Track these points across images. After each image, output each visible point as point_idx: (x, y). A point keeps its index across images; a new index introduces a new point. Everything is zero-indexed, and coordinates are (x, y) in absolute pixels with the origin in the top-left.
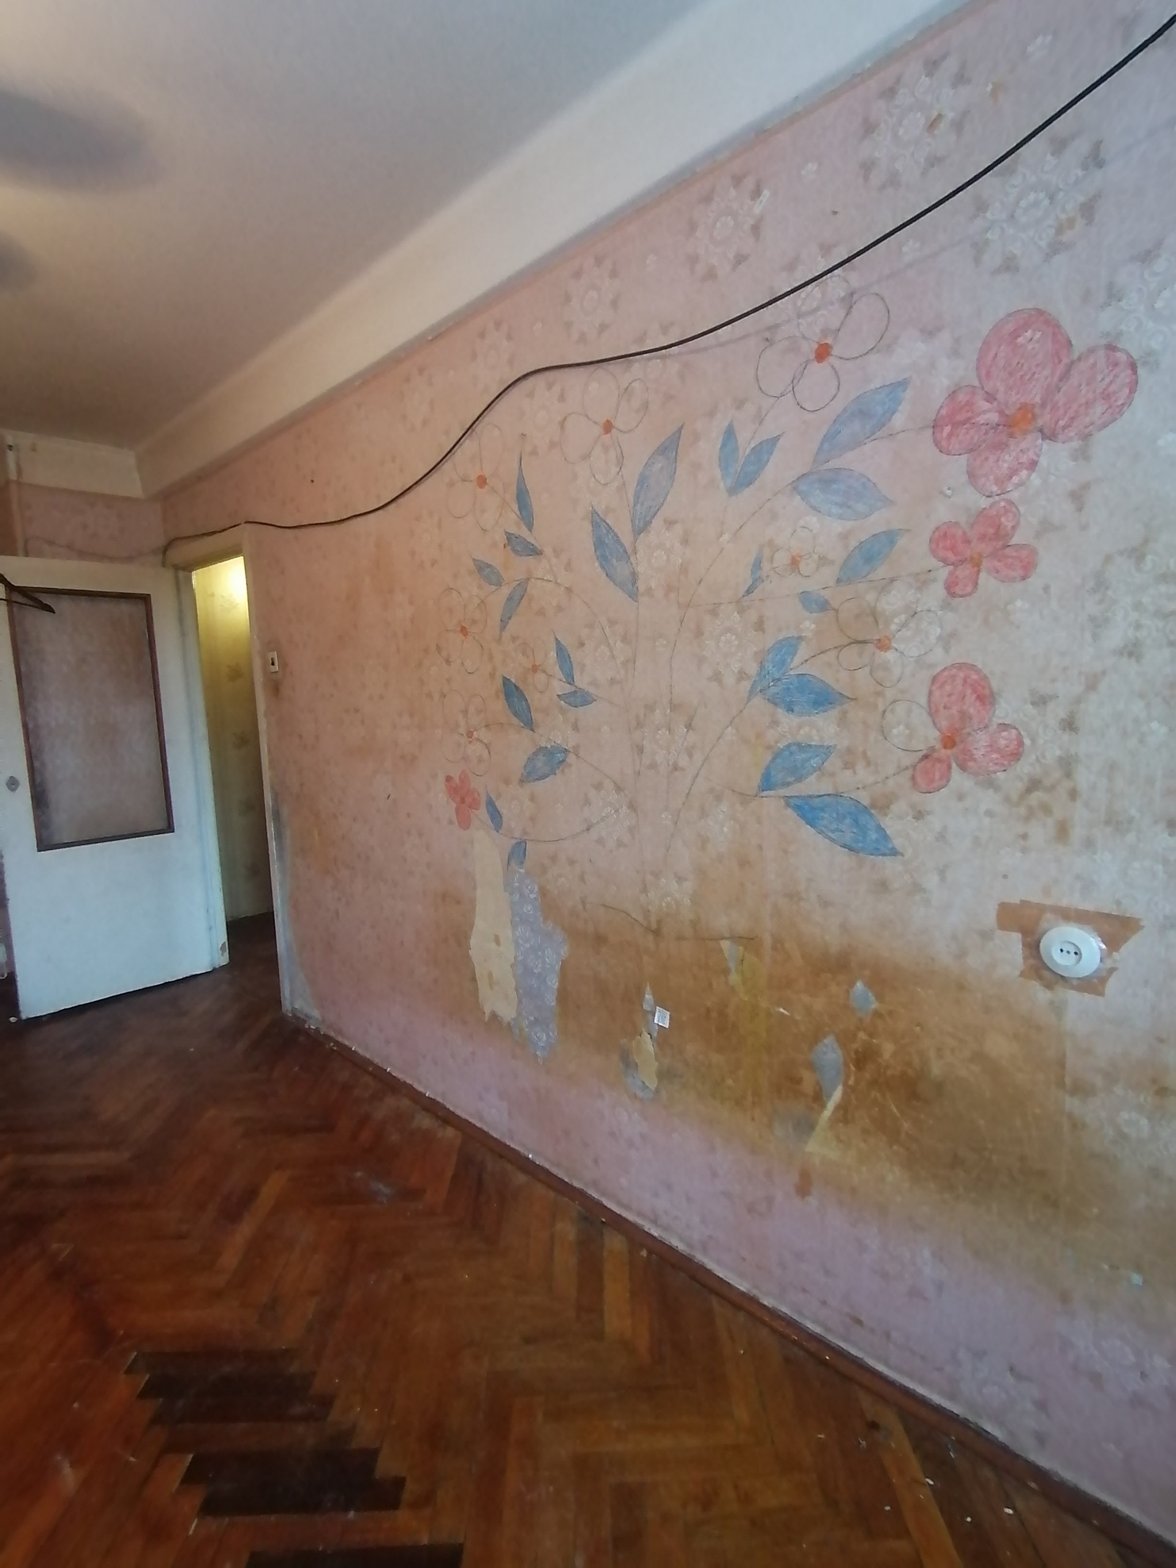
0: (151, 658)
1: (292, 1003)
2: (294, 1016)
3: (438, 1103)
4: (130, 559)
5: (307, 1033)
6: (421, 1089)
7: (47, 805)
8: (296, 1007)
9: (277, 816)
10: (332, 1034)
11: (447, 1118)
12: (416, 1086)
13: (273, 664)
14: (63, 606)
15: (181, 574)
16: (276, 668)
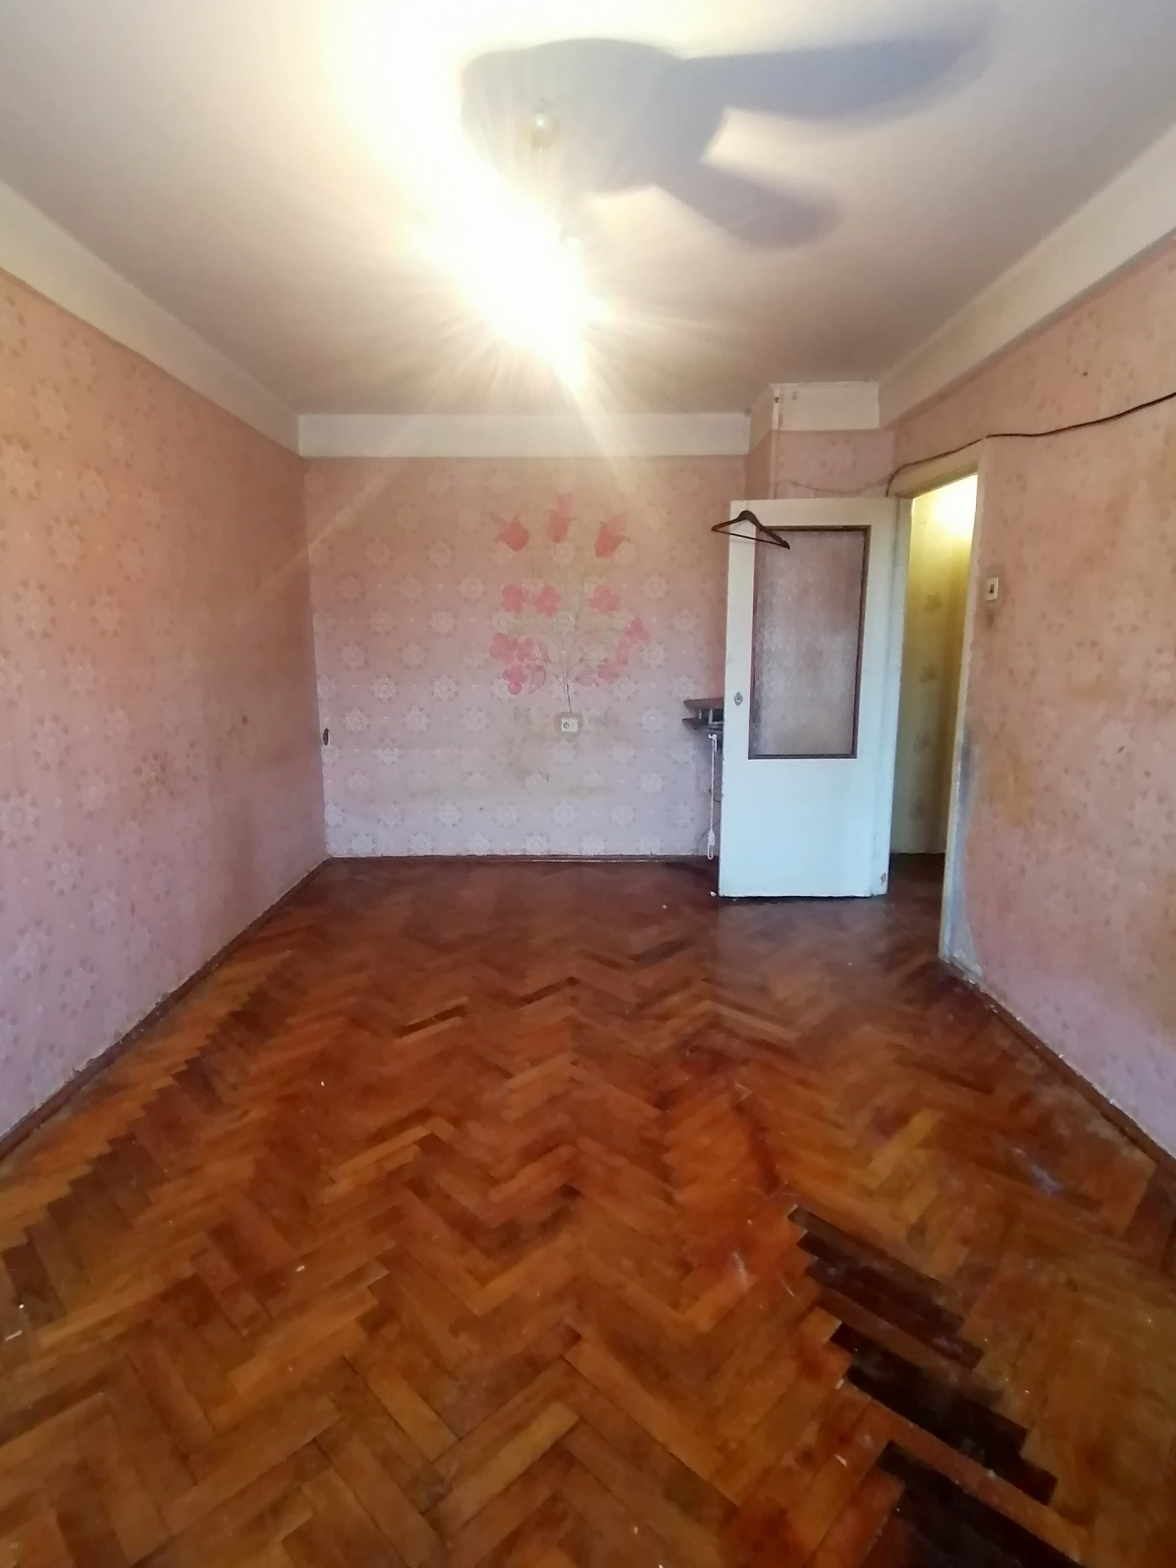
0: (862, 589)
1: (951, 951)
2: (952, 964)
3: (1127, 1117)
4: (856, 493)
5: (964, 985)
6: (1103, 1092)
7: (759, 720)
8: (956, 956)
9: (967, 754)
10: (994, 996)
11: (1138, 1139)
12: (1096, 1086)
13: (992, 591)
14: (796, 541)
15: (903, 501)
16: (995, 595)
